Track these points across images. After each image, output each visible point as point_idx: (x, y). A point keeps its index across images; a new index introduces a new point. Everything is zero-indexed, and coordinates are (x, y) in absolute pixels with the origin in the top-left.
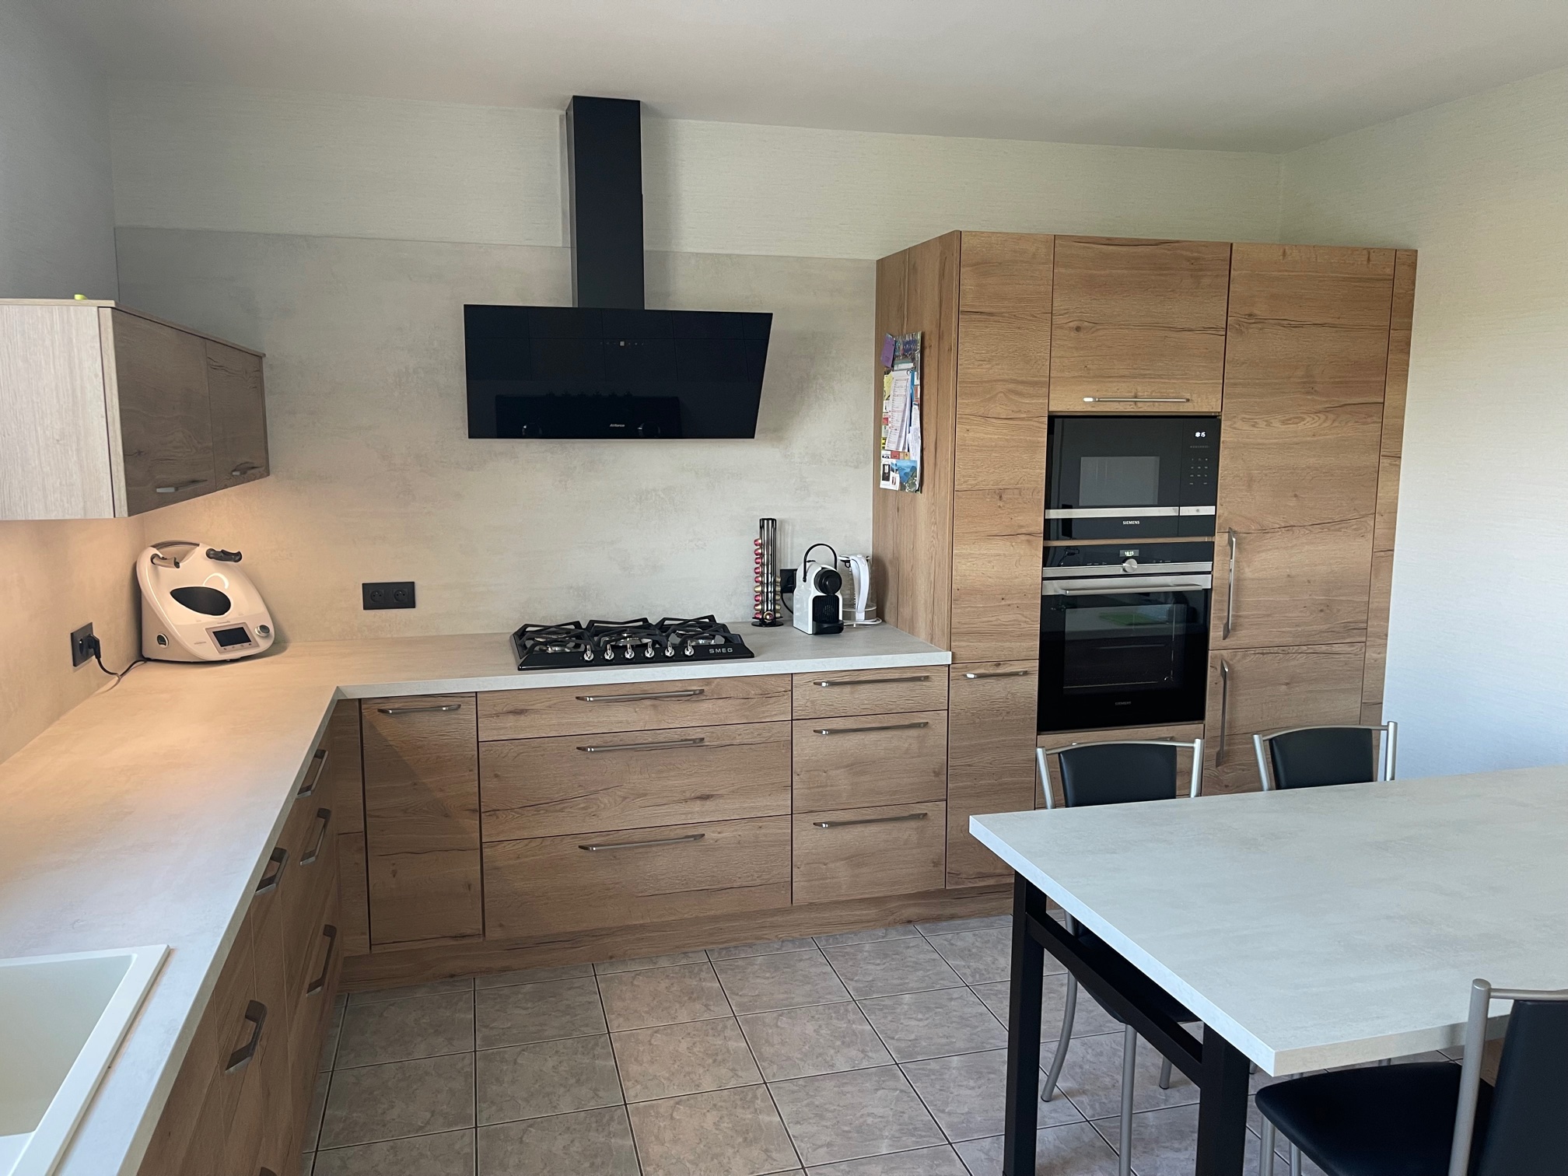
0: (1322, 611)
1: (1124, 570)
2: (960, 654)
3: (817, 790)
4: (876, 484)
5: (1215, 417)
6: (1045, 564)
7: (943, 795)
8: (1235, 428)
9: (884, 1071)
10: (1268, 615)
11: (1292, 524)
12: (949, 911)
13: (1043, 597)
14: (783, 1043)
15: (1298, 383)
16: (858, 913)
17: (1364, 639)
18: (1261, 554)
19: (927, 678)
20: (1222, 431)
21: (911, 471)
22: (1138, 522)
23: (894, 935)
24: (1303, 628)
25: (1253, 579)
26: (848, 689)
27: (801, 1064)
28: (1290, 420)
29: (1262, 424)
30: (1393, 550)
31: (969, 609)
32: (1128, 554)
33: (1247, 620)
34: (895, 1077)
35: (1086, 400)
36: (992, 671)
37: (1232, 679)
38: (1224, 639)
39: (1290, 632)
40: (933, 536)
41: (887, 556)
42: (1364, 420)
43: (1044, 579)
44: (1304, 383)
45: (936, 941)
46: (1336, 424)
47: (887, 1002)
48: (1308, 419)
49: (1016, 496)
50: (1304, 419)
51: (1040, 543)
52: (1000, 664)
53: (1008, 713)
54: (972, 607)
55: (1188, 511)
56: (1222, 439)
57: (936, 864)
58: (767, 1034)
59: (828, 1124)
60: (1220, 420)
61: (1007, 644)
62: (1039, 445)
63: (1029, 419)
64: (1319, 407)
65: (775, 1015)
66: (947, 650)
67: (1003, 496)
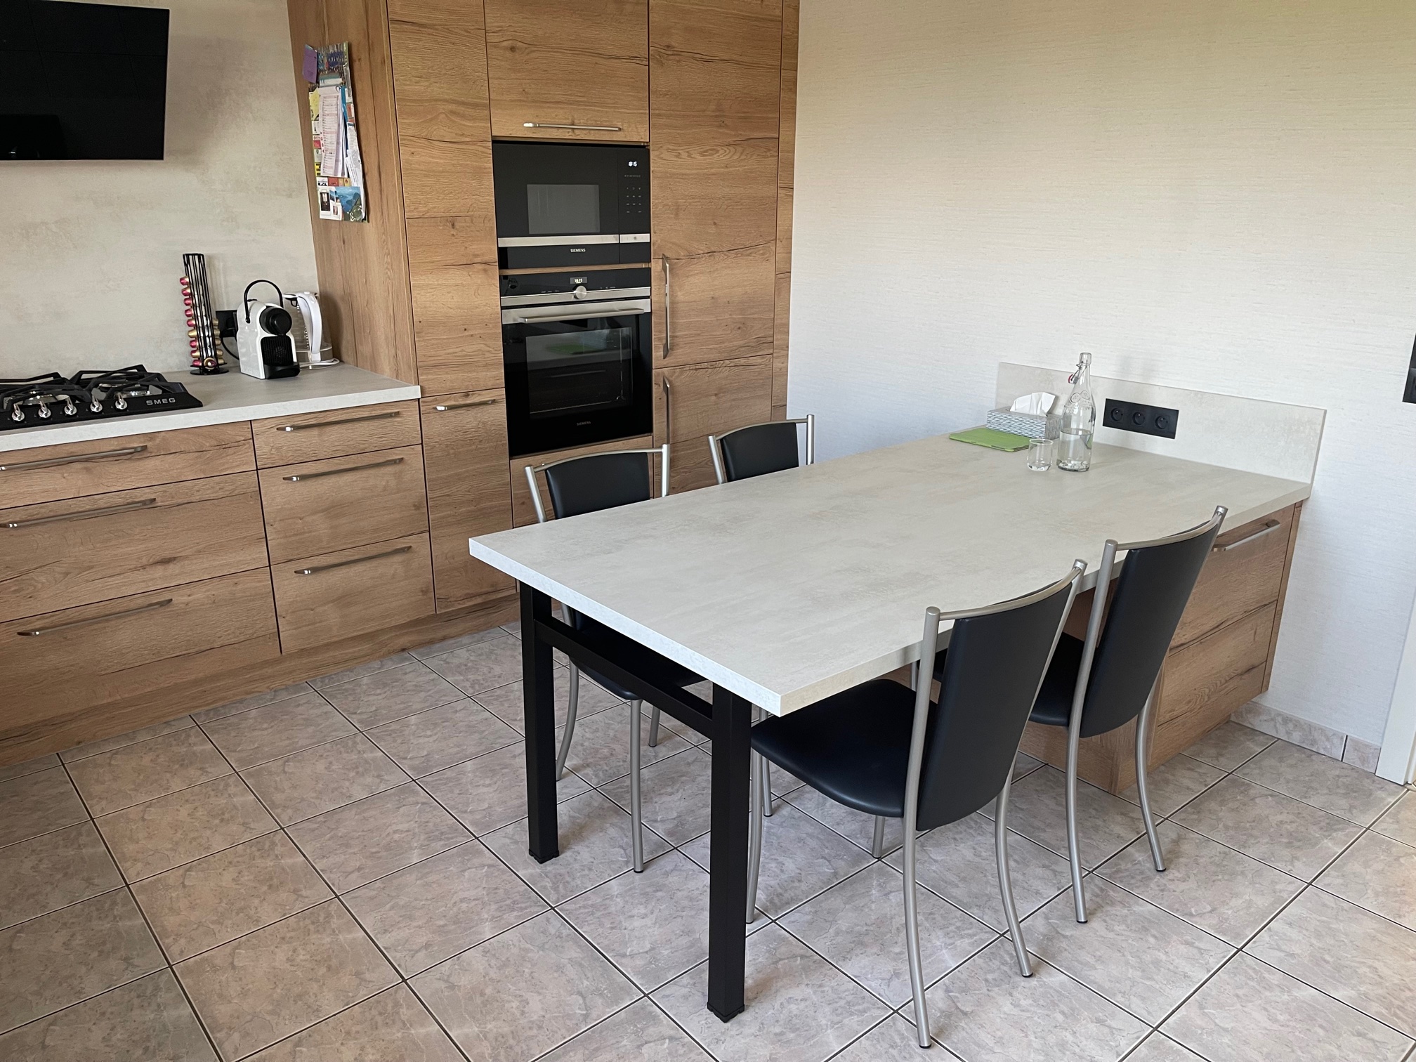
0: (739, 328)
1: (575, 297)
2: (429, 388)
3: (293, 538)
4: (315, 215)
5: (644, 147)
6: (504, 293)
7: (426, 527)
8: (662, 158)
9: (402, 790)
10: (698, 335)
11: (713, 249)
12: (440, 634)
13: (504, 327)
14: (294, 787)
15: (712, 116)
16: (350, 651)
17: (771, 351)
18: (690, 279)
19: (397, 414)
20: (651, 161)
21: (354, 198)
22: (583, 250)
23: (390, 665)
24: (726, 344)
25: (684, 302)
26: (315, 432)
27: (317, 802)
28: (705, 152)
29: (684, 155)
30: (790, 272)
31: (433, 341)
32: (577, 281)
33: (681, 340)
34: (415, 793)
35: (526, 125)
36: (461, 402)
37: (673, 394)
38: (664, 358)
39: (715, 349)
40: (387, 268)
41: (337, 290)
42: (764, 154)
43: (502, 308)
44: (716, 116)
45: (433, 663)
46: (743, 157)
47: (394, 727)
48: (721, 152)
49: (468, 225)
50: (718, 151)
51: (495, 272)
52: (468, 395)
53: (481, 441)
54: (436, 339)
55: (627, 239)
56: (652, 169)
57: (424, 592)
58: (276, 781)
59: (356, 850)
60: (649, 150)
61: (474, 375)
62: (485, 171)
63: (473, 143)
64: (731, 140)
65: (280, 762)
66: (415, 385)
67: (456, 224)
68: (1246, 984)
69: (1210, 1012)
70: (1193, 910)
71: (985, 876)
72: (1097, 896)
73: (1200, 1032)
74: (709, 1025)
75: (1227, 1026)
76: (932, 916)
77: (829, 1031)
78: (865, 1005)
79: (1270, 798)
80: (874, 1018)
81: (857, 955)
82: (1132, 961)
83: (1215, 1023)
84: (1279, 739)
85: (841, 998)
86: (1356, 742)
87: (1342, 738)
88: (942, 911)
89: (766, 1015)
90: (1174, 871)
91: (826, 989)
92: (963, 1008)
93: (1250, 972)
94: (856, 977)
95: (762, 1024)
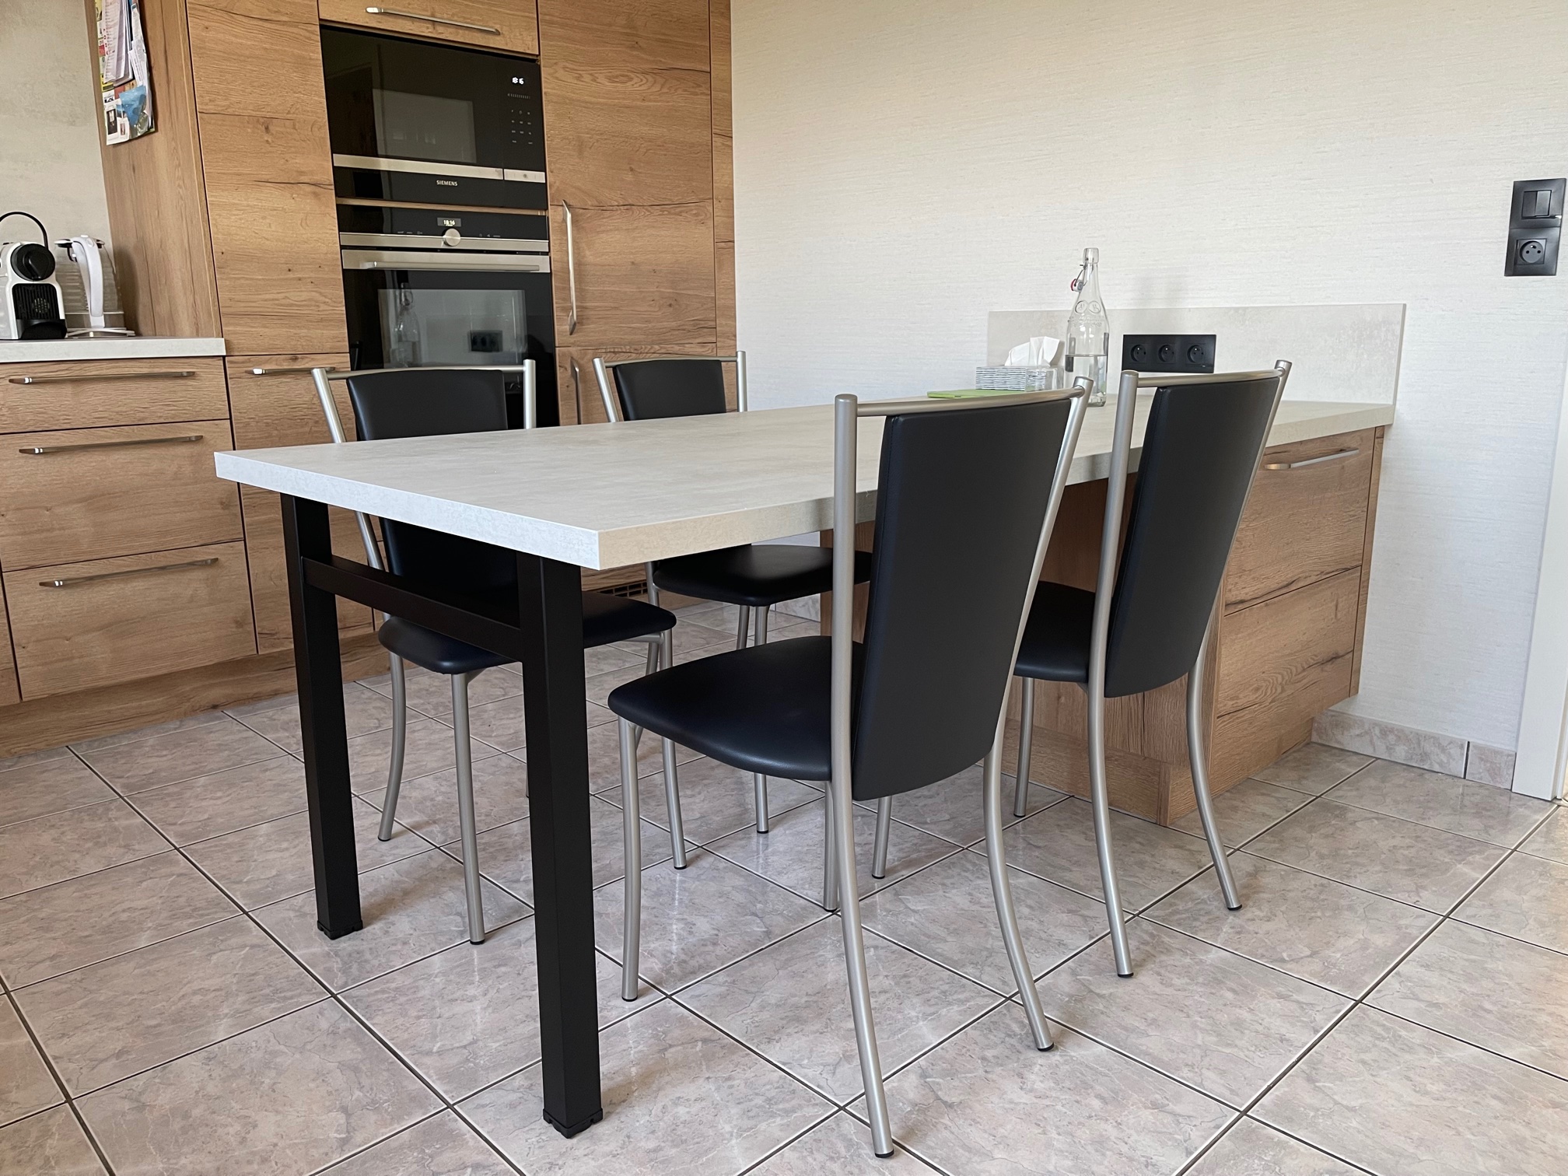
0: (670, 305)
1: (446, 243)
2: (239, 344)
3: (37, 536)
4: (103, 140)
5: (534, 61)
6: (343, 227)
7: (239, 533)
8: (557, 78)
9: (154, 860)
10: (616, 308)
11: (631, 202)
12: (269, 687)
13: (344, 271)
15: (622, 33)
16: (135, 704)
17: (714, 340)
18: (601, 235)
19: (191, 375)
20: (543, 79)
22: (455, 184)
23: (191, 725)
24: (653, 324)
25: (595, 265)
26: (68, 389)
28: (617, 77)
29: (587, 78)
30: (733, 242)
31: (242, 281)
32: (447, 223)
33: (592, 312)
35: (370, 10)
36: (286, 366)
37: (584, 382)
38: (571, 334)
39: (639, 328)
40: (179, 185)
41: (130, 243)
42: (692, 90)
43: (343, 247)
44: (627, 34)
45: (251, 720)
46: (665, 90)
47: (170, 790)
48: (636, 80)
49: (288, 130)
50: (631, 79)
51: (331, 199)
52: (296, 359)
53: (317, 422)
54: (247, 279)
55: (514, 175)
56: (544, 90)
57: (239, 624)
59: (57, 934)
60: (539, 67)
61: (303, 332)
62: (312, 62)
63: (295, 24)
64: (647, 66)
66: (218, 336)
67: (271, 128)
68: (1375, 1046)
69: (1325, 1086)
70: (1285, 955)
71: (985, 927)
72: (1146, 943)
73: (1312, 1114)
74: (542, 1144)
75: (1353, 1104)
76: (906, 980)
77: (734, 1141)
78: (794, 1102)
79: (1376, 822)
80: (807, 1120)
81: (789, 1035)
82: (1202, 1023)
83: (1334, 1100)
84: (1377, 759)
85: (757, 1094)
86: (1481, 749)
87: (1462, 747)
88: (921, 973)
89: (637, 1124)
90: (1254, 909)
91: (736, 1082)
92: (946, 1098)
93: (1379, 1030)
94: (784, 1064)
95: (629, 1137)
